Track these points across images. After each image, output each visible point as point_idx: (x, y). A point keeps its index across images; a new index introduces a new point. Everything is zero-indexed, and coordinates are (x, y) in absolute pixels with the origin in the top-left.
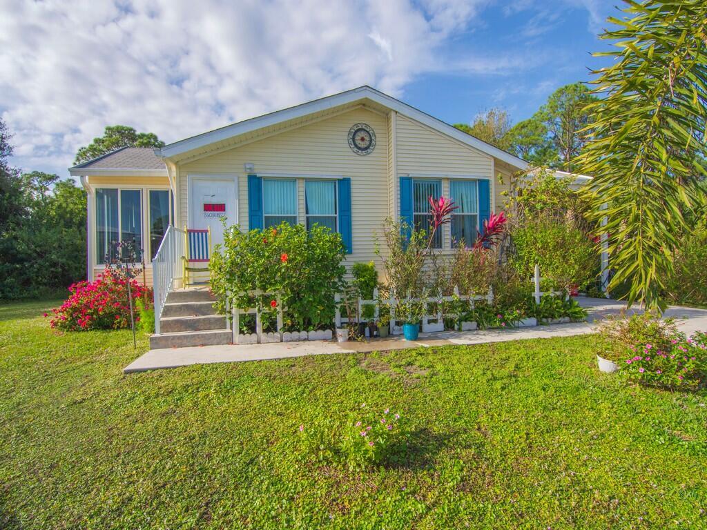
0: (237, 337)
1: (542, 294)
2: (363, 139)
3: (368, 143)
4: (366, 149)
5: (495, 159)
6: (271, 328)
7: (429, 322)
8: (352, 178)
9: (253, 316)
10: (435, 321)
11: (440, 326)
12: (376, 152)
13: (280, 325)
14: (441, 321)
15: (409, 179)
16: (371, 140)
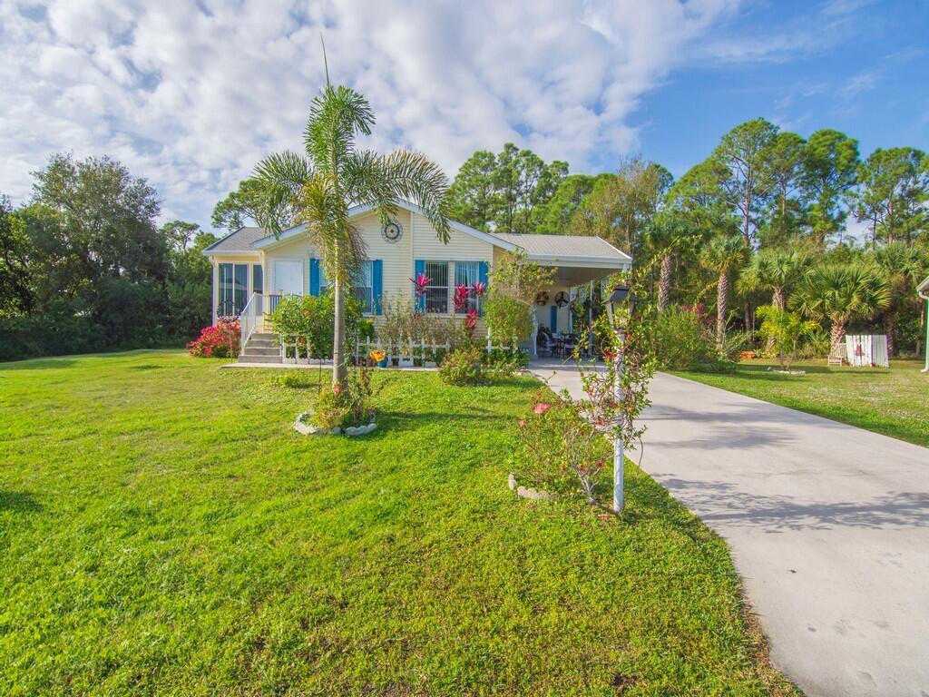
0: (285, 359)
1: (493, 348)
2: (392, 231)
3: (396, 234)
4: (395, 238)
5: (495, 246)
6: (303, 356)
7: (404, 360)
8: (384, 260)
9: (294, 348)
10: (408, 360)
11: (411, 362)
12: (402, 241)
13: (309, 354)
14: (412, 360)
15: (423, 262)
16: (399, 232)
